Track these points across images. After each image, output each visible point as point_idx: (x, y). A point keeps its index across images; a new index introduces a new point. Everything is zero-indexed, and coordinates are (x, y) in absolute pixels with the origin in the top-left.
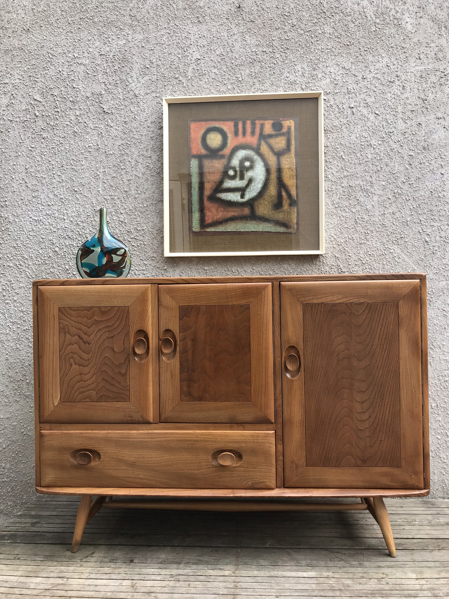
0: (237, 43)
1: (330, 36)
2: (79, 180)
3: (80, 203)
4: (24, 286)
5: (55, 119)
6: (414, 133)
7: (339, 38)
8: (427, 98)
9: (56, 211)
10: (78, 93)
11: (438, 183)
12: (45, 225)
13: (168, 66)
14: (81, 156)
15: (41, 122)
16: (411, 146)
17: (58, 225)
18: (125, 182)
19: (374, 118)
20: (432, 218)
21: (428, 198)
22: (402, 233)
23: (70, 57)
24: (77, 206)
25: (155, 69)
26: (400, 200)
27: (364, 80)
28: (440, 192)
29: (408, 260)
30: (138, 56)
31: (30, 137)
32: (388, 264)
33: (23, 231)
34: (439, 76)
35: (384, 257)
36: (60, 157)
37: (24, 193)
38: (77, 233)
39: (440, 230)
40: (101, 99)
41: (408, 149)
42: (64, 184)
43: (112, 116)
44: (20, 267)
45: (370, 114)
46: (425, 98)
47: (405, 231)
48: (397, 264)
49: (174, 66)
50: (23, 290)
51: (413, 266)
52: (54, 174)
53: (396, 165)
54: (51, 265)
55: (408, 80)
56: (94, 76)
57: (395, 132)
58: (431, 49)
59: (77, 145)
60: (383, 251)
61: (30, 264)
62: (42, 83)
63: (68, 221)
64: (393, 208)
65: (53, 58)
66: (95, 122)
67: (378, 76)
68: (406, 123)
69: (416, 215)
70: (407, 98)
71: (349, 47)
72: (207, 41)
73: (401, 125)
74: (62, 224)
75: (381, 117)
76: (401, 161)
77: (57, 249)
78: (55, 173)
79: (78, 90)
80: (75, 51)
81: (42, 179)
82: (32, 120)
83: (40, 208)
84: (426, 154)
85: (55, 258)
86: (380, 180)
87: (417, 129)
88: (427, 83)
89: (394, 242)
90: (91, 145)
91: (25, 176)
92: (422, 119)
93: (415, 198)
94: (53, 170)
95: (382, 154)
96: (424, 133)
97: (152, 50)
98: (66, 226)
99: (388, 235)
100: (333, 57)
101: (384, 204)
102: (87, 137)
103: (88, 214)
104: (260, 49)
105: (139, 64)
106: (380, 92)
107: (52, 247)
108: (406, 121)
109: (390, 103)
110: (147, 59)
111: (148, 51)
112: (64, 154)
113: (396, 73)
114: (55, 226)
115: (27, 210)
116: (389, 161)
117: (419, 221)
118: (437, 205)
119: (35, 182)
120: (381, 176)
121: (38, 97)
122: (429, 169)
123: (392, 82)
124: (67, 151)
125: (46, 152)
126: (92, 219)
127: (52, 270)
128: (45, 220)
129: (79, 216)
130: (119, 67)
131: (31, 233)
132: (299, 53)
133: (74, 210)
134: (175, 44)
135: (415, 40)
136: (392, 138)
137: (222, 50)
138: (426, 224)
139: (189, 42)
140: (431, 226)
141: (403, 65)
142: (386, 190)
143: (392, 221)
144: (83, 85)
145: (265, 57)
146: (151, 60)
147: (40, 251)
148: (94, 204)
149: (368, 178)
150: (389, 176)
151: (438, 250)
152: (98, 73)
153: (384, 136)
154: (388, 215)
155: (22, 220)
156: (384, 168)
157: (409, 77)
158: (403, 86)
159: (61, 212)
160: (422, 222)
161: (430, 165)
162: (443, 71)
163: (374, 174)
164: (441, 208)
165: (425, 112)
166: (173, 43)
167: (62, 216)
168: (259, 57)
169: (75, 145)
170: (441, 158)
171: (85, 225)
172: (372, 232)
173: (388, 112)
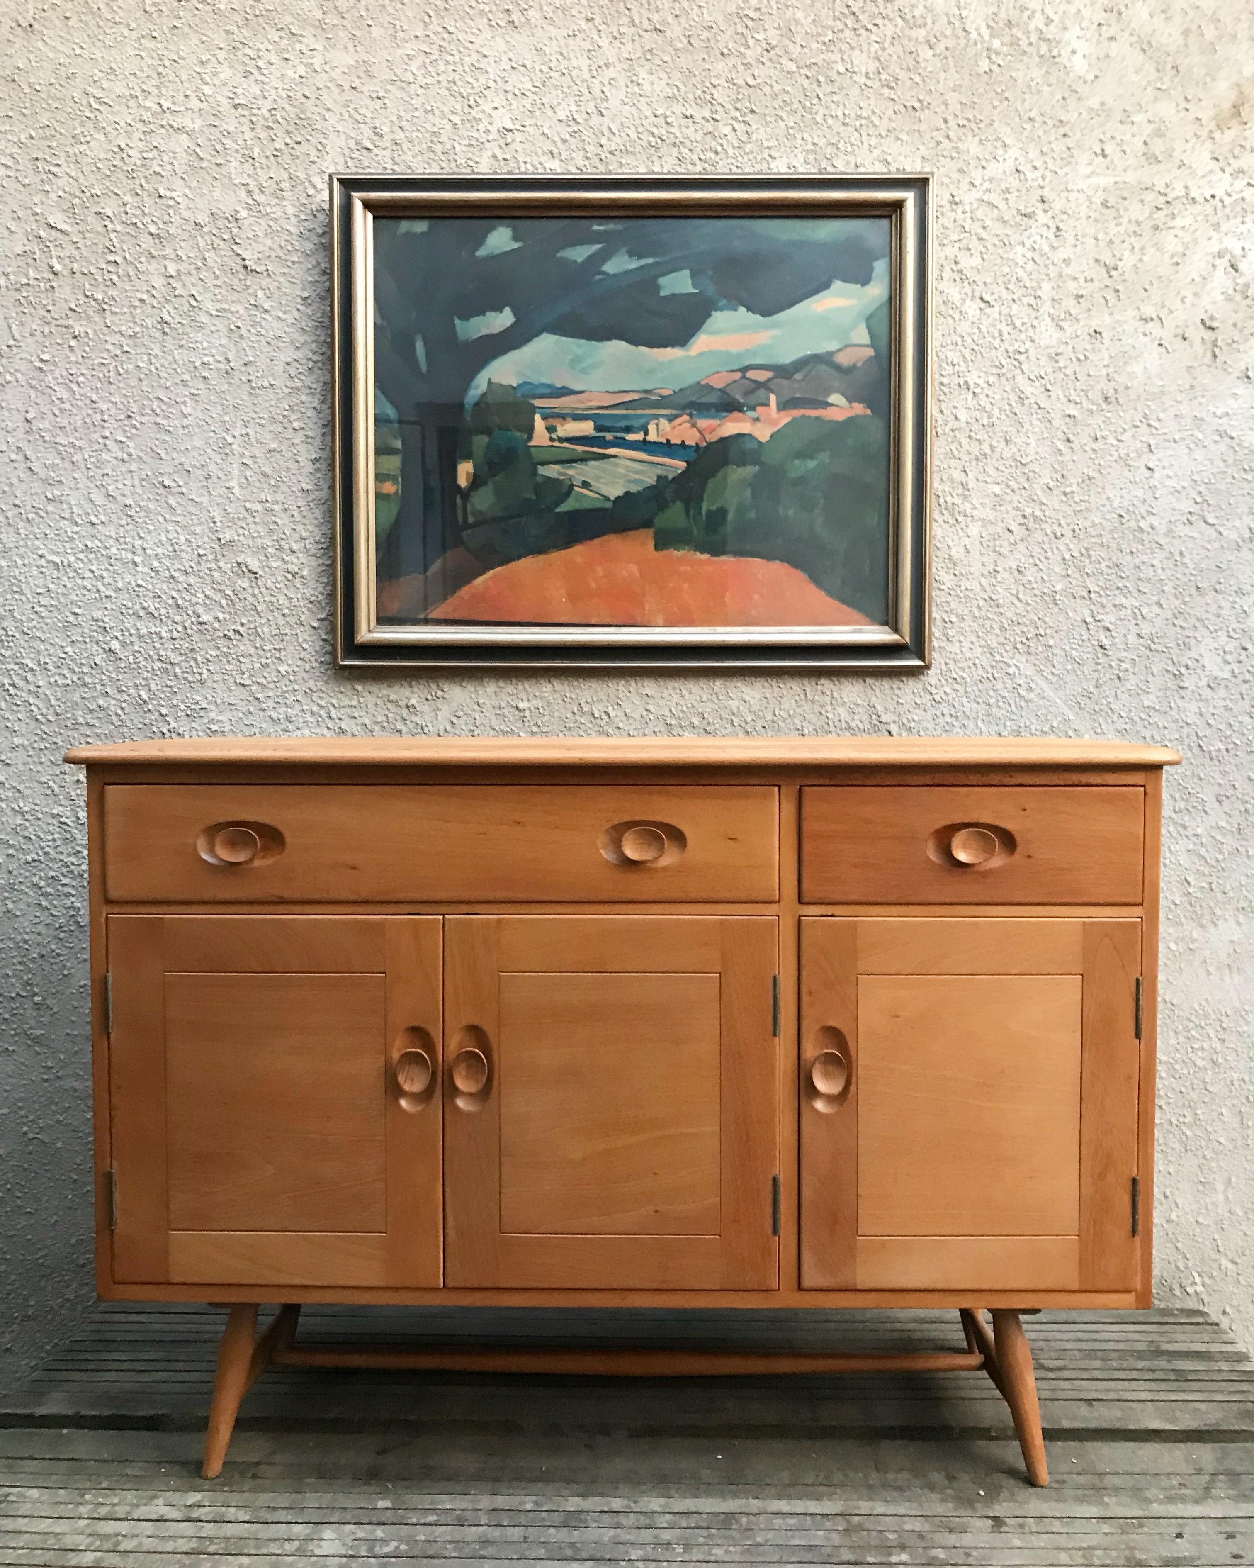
0: (614, 91)
1: (869, 83)
2: (175, 455)
3: (179, 519)
4: (26, 743)
5: (109, 283)
6: (1082, 358)
7: (892, 88)
8: (1119, 263)
9: (111, 541)
10: (171, 212)
11: (1140, 493)
12: (83, 578)
13: (424, 146)
14: (180, 389)
15: (68, 290)
16: (1072, 392)
17: (118, 579)
18: (302, 464)
19: (978, 312)
20: (1120, 585)
21: (1111, 532)
22: (1039, 623)
23: (148, 109)
24: (170, 528)
25: (387, 153)
26: (1038, 536)
27: (954, 207)
28: (1143, 518)
29: (1052, 694)
30: (341, 114)
31: (38, 333)
32: (1001, 704)
33: (21, 593)
34: (1154, 204)
35: (990, 685)
36: (124, 392)
37: (24, 486)
38: (170, 602)
39: (1140, 617)
40: (235, 231)
41: (1063, 400)
42: (134, 467)
43: (268, 280)
44: (12, 691)
45: (968, 302)
46: (1110, 262)
47: (1047, 619)
48: (1023, 704)
49: (440, 146)
50: (21, 754)
51: (1066, 711)
52: (106, 438)
53: (1032, 441)
54: (99, 687)
55: (1070, 212)
56: (217, 164)
57: (1032, 352)
58: (1135, 129)
59: (171, 358)
60: (989, 669)
61: (40, 683)
62: (71, 180)
63: (146, 570)
64: (1019, 558)
65: (101, 108)
66: (219, 297)
67: (994, 198)
68: (1061, 328)
69: (1077, 575)
70: (1067, 262)
71: (917, 114)
72: (532, 80)
73: (1047, 335)
74: (128, 578)
75: (996, 309)
76: (1044, 429)
77: (115, 645)
78: (107, 434)
79: (171, 203)
80: (164, 91)
81: (72, 450)
82: (42, 285)
83: (69, 530)
84: (1109, 415)
85: (111, 668)
86: (988, 480)
87: (1088, 347)
88: (1121, 224)
89: (1019, 646)
90: (210, 359)
91: (23, 439)
92: (1102, 320)
93: (1077, 531)
94: (103, 427)
95: (996, 411)
96: (1107, 357)
97: (379, 98)
98: (140, 582)
99: (1003, 629)
100: (874, 141)
101: (995, 546)
102: (199, 337)
103: (201, 552)
104: (678, 109)
105: (343, 137)
106: (997, 243)
107: (101, 638)
108: (1063, 324)
109: (1021, 273)
110: (365, 123)
111: (369, 102)
112: (134, 382)
113: (1040, 192)
114: (111, 581)
115: (31, 536)
116: (1014, 430)
117: (1085, 594)
118: (1134, 550)
119: (52, 458)
120: (991, 470)
121: (58, 219)
122: (1116, 454)
123: (1030, 217)
124: (142, 376)
125: (82, 374)
126: (213, 566)
127: (101, 702)
128: (81, 565)
129: (175, 555)
130: (287, 144)
131: (44, 601)
132: (782, 124)
133: (163, 538)
134: (444, 84)
135: (1094, 102)
136: (1023, 367)
137: (574, 108)
138: (1104, 601)
139: (482, 80)
140: (1115, 606)
141: (1059, 171)
142: (1003, 508)
143: (1014, 592)
144: (187, 191)
145: (690, 132)
146: (375, 128)
147: (69, 649)
148: (218, 524)
149: (957, 475)
150: (1013, 470)
151: (1131, 670)
152: (229, 158)
153: (1003, 362)
154: (1006, 575)
155: (19, 562)
156: (999, 450)
157: (1073, 204)
158: (1057, 228)
159: (126, 543)
160: (1093, 595)
161: (1120, 444)
162: (1162, 191)
163: (974, 463)
164: (1145, 558)
165: (1112, 300)
166: (439, 82)
167: (130, 556)
168: (672, 130)
169: (163, 358)
170: (1149, 425)
171: (191, 580)
172: (962, 618)
173: (1015, 297)
